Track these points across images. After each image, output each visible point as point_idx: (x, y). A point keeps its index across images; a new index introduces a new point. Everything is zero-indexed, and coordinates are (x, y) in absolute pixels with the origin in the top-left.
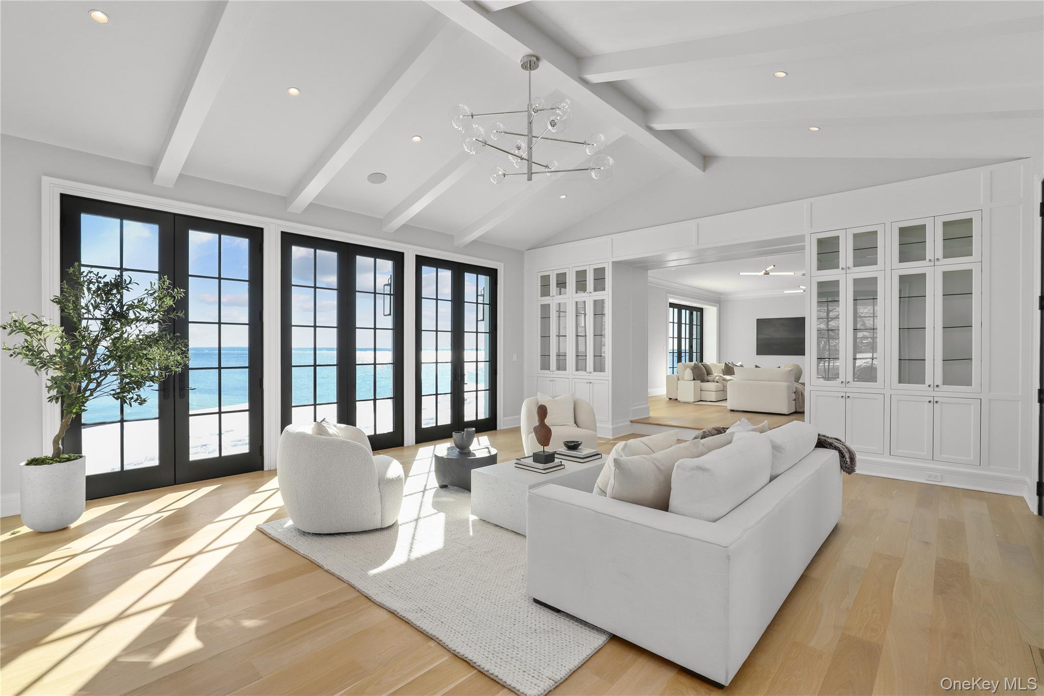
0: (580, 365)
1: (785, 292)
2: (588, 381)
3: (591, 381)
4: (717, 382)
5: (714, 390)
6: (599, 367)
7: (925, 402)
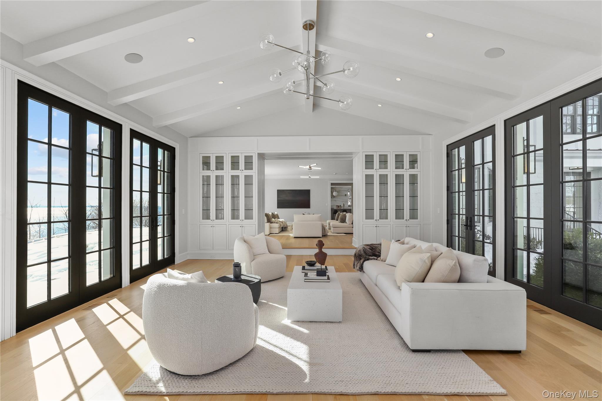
0: (235, 216)
1: (301, 177)
2: (241, 225)
3: (243, 225)
4: (277, 223)
5: (278, 227)
6: (248, 216)
7: (404, 226)
